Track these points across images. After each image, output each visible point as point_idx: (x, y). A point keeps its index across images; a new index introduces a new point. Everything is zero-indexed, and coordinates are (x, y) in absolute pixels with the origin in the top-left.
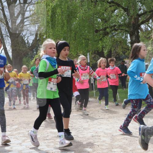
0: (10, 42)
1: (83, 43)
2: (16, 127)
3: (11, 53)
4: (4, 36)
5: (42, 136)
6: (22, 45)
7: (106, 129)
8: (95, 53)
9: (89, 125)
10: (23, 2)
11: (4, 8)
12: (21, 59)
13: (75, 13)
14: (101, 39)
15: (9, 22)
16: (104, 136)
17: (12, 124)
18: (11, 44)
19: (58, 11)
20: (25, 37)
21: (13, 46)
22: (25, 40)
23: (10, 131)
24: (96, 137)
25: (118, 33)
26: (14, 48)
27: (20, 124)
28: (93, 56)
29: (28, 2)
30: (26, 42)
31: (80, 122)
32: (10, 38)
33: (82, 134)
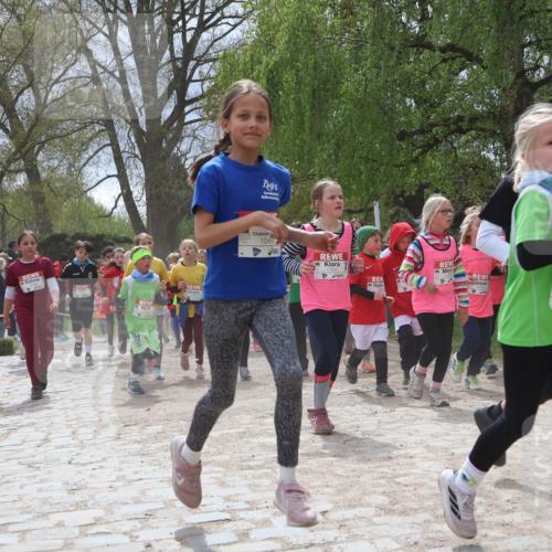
0: (143, 175)
1: (361, 173)
2: (159, 428)
3: (145, 207)
4: (125, 155)
5: (236, 455)
6: (176, 181)
7: (432, 435)
8: (396, 202)
9: (380, 422)
10: (181, 56)
11: (128, 74)
12: (174, 223)
13: (337, 83)
14: (416, 161)
16: (425, 458)
17: (146, 421)
18: (147, 181)
19: (288, 77)
20: (186, 159)
21: (151, 185)
22: (186, 167)
23: (139, 442)
24: (401, 461)
25: (467, 141)
26: (154, 192)
27: (167, 420)
28: (391, 211)
29: (196, 55)
31: (352, 414)
32: (143, 161)
33: (357, 449)
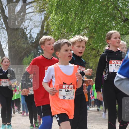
0: (7, 37)
3: (8, 51)
6: (22, 40)
15: (6, 9)
18: (8, 39)
20: (27, 30)
22: (27, 34)
26: (12, 45)
30: (29, 36)
32: (7, 30)
